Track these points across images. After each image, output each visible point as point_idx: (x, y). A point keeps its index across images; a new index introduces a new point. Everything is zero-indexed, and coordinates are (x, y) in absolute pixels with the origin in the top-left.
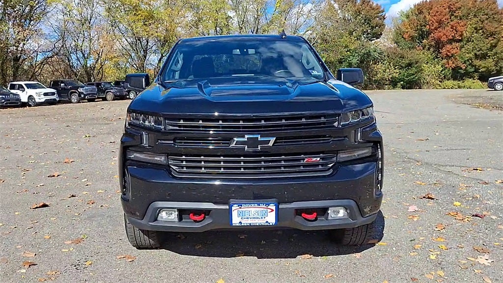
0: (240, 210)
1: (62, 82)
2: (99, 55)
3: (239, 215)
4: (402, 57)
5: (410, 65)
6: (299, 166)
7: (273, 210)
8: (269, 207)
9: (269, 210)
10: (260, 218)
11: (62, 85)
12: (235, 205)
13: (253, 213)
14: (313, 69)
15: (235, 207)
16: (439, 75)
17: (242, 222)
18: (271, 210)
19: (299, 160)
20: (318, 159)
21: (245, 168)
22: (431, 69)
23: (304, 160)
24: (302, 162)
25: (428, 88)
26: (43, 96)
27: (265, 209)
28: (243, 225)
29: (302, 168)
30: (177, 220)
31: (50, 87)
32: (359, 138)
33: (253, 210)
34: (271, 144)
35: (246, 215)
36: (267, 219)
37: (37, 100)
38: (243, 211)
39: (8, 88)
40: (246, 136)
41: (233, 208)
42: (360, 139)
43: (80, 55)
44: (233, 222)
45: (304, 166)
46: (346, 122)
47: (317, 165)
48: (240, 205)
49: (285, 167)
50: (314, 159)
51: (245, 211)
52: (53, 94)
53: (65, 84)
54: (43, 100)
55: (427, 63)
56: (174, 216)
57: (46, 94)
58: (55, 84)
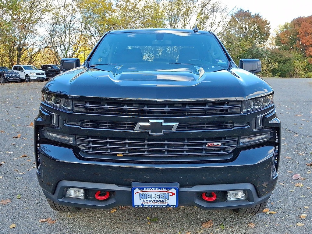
0: (142, 193)
1: (49, 66)
2: (76, 48)
3: (141, 198)
4: (281, 56)
5: (285, 61)
6: (201, 151)
7: (173, 194)
8: (170, 191)
9: (171, 194)
10: (161, 200)
11: (49, 68)
12: (137, 189)
13: (154, 196)
14: (219, 58)
15: (137, 190)
16: (305, 68)
17: (144, 204)
18: (172, 194)
19: (202, 145)
20: (220, 144)
21: (149, 151)
22: (300, 65)
23: (206, 144)
24: (204, 147)
25: (297, 77)
26: (35, 75)
27: (167, 193)
28: (144, 206)
29: (204, 153)
30: (83, 197)
31: (41, 69)
32: (259, 124)
33: (154, 193)
34: (174, 129)
35: (148, 198)
36: (168, 202)
37: (32, 78)
38: (145, 194)
39: (12, 70)
40: (151, 121)
41: (135, 191)
42: (261, 125)
43: (63, 48)
44: (135, 204)
45: (206, 150)
46: (248, 108)
47: (219, 150)
48: (142, 189)
49: (188, 151)
50: (216, 144)
51: (147, 194)
52: (43, 74)
53: (51, 67)
54: (35, 78)
55: (297, 60)
56: (81, 194)
57: (37, 74)
58: (44, 68)
